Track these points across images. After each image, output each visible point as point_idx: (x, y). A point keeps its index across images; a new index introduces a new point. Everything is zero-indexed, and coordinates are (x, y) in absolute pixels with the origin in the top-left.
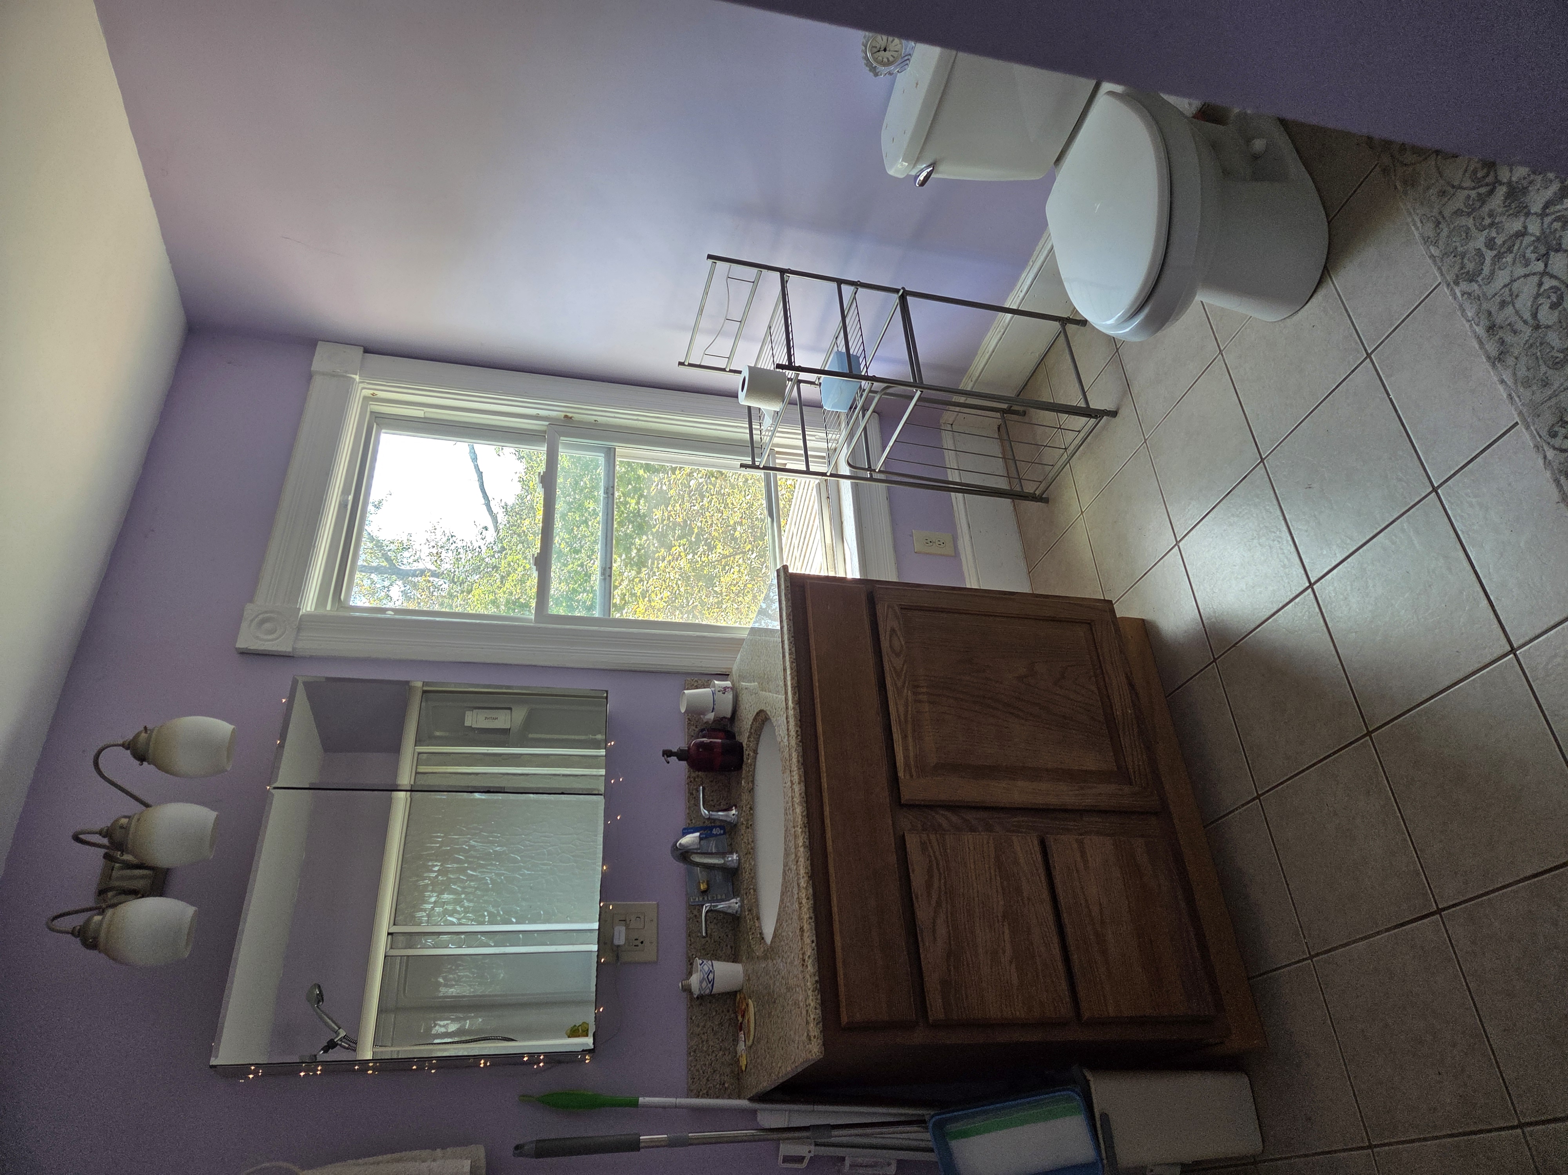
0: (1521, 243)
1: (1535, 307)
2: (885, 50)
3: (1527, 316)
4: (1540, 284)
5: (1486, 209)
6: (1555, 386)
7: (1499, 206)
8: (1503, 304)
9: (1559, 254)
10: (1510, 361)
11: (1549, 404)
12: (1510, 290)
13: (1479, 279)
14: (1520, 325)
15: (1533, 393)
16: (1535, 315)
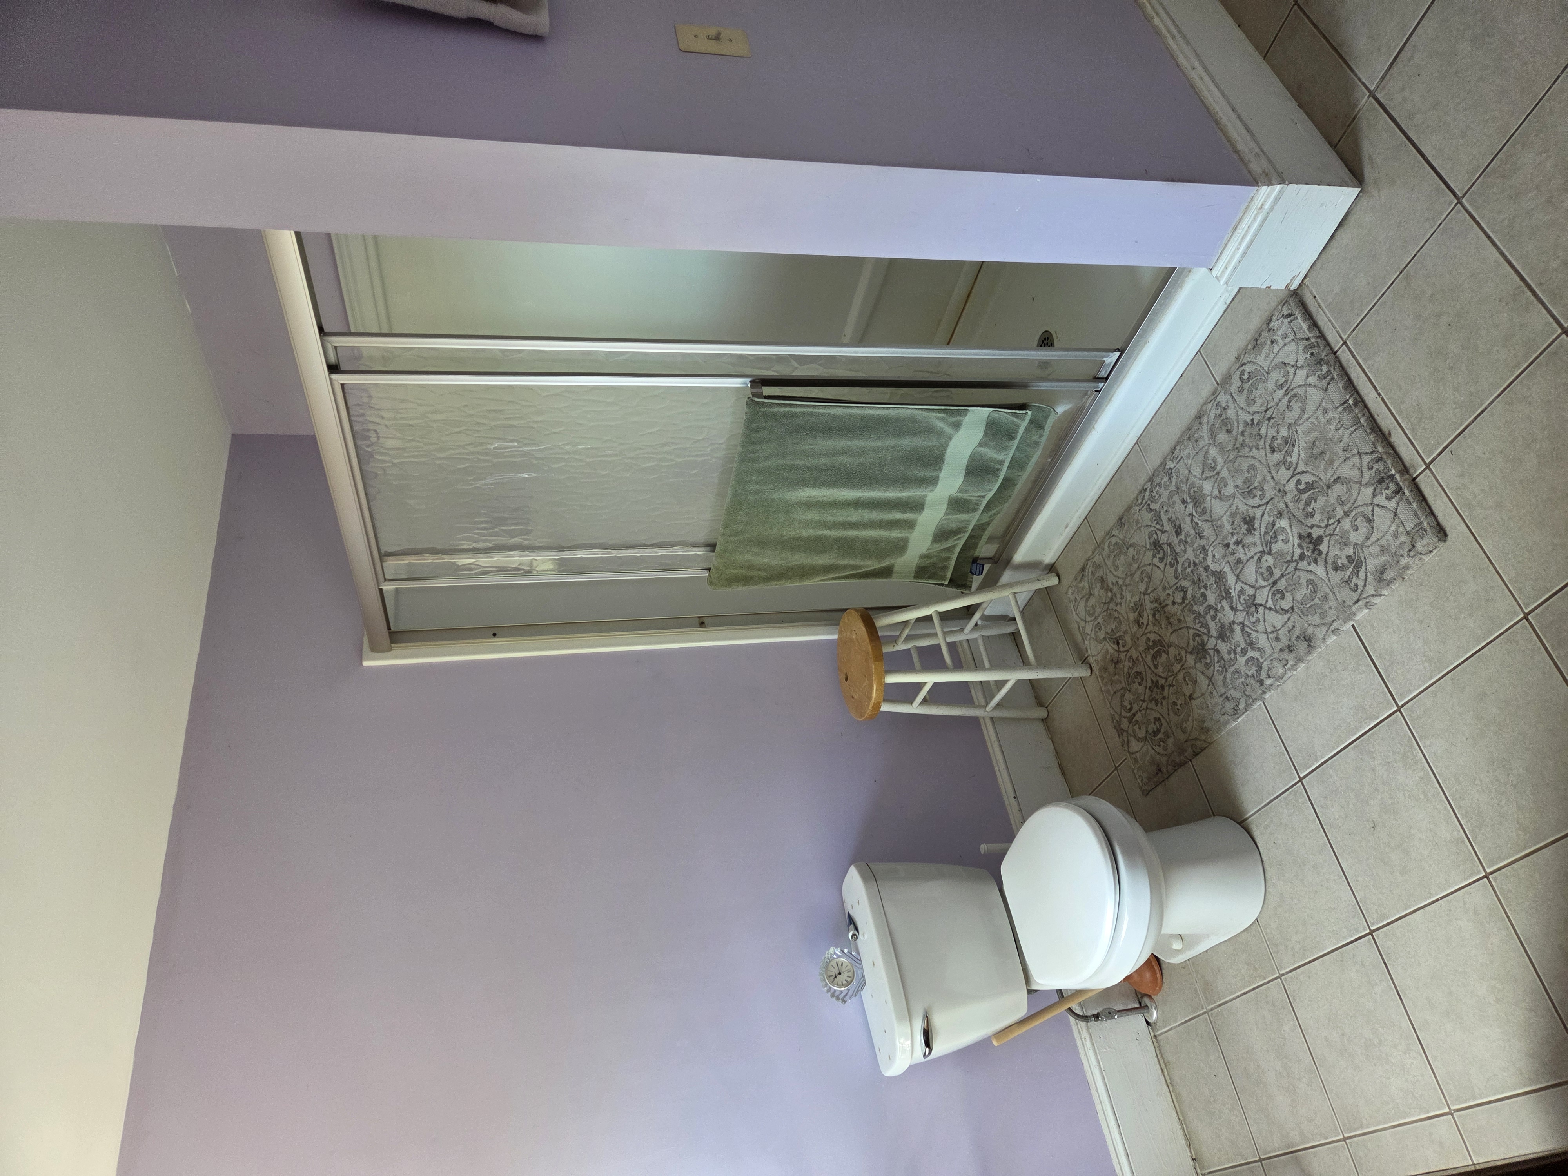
0: (1248, 627)
1: (1281, 612)
2: (840, 974)
3: (1286, 617)
4: (1270, 609)
5: (1226, 657)
6: (1328, 590)
7: (1227, 646)
8: (1277, 639)
9: (1257, 596)
10: (1310, 630)
11: (1337, 593)
12: (1271, 633)
13: (1261, 660)
14: (1290, 624)
15: (1330, 608)
16: (1287, 611)
